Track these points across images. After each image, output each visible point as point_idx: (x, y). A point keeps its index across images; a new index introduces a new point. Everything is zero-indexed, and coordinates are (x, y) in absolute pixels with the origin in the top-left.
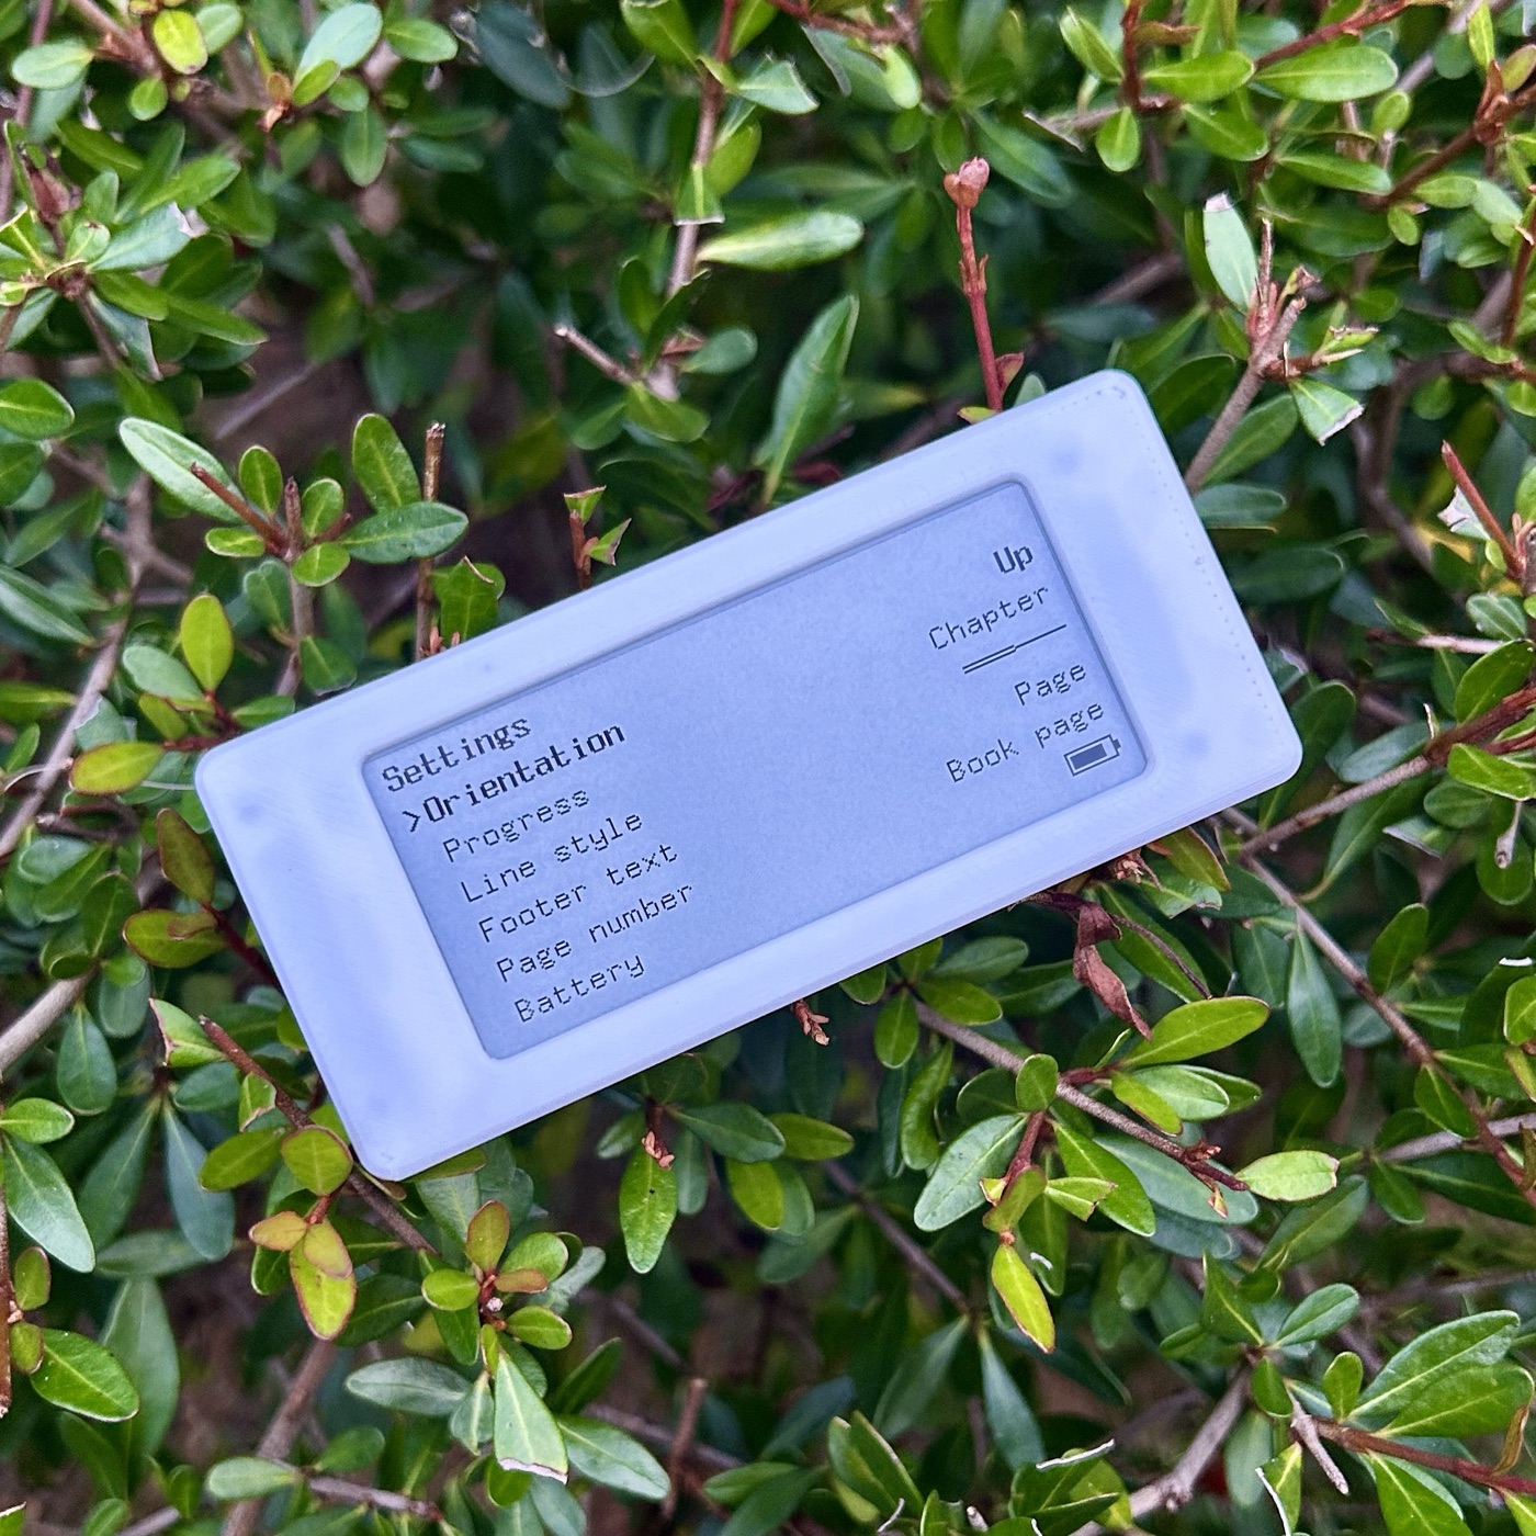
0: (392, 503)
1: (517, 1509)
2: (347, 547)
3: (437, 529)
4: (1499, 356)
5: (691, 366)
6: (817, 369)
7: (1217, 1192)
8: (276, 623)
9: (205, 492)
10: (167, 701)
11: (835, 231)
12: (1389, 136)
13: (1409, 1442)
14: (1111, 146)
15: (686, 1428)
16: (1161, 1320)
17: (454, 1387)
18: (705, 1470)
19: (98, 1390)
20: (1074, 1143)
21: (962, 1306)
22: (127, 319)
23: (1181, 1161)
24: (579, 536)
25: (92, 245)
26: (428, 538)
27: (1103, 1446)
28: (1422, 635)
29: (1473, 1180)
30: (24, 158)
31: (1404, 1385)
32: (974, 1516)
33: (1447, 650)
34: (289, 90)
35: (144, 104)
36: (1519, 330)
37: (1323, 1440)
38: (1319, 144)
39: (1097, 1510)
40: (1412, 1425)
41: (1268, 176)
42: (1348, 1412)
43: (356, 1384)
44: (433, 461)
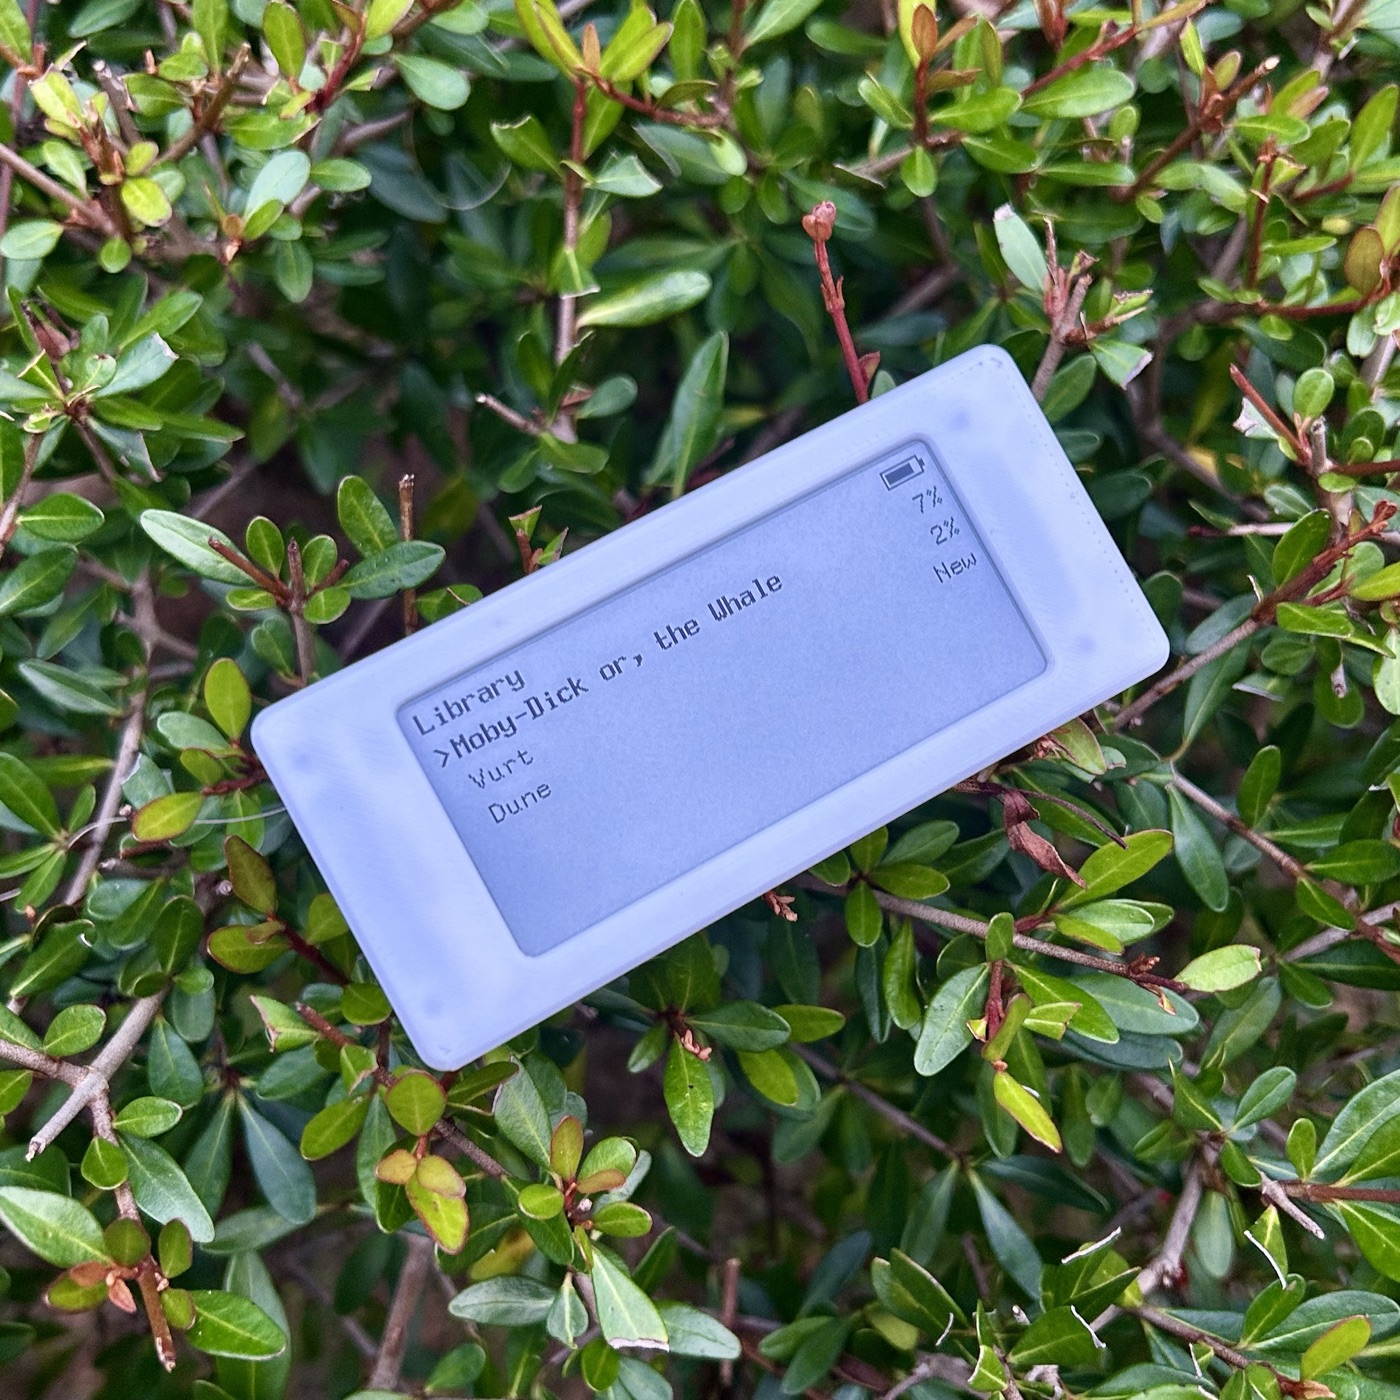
0: (375, 548)
1: (611, 1393)
2: (346, 589)
3: (420, 563)
4: (1247, 296)
5: (585, 413)
6: (701, 394)
7: (1164, 997)
8: (281, 668)
9: (219, 562)
10: (206, 753)
11: (688, 286)
12: (1127, 141)
13: (1362, 1186)
14: (915, 177)
15: (730, 1303)
17: (541, 1296)
19: (248, 1335)
20: (1035, 979)
22: (124, 434)
23: (1126, 976)
25: (102, 373)
26: (413, 571)
27: (1113, 1234)
28: (1230, 526)
29: (1364, 964)
30: (28, 313)
31: (1349, 1140)
32: (1019, 1314)
33: (1255, 535)
34: (241, 229)
35: (113, 259)
36: (1260, 275)
37: (1291, 1199)
38: (1069, 155)
39: (1115, 1291)
40: (1365, 1170)
41: (1032, 187)
42: (1309, 1171)
43: (457, 1308)
44: (407, 506)
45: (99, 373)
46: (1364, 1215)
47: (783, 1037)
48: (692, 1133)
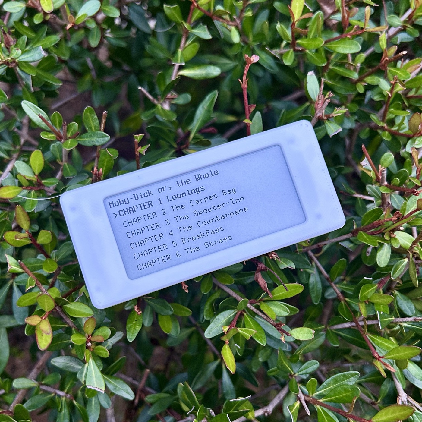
0: (92, 130)
1: (94, 399)
2: (78, 141)
3: (101, 139)
4: (381, 124)
6: (206, 109)
7: (283, 336)
8: (58, 158)
9: (42, 122)
10: (24, 177)
12: (359, 65)
13: (326, 403)
14: (286, 59)
15: (143, 382)
17: (80, 365)
20: (248, 319)
21: (219, 356)
22: (26, 75)
23: (275, 326)
24: (136, 146)
26: (99, 141)
27: (248, 397)
28: (354, 194)
29: (352, 336)
30: (2, 30)
31: (328, 388)
32: (212, 412)
33: (360, 198)
34: (74, 20)
35: (37, 20)
36: (387, 118)
37: (306, 401)
38: (341, 65)
39: (244, 413)
40: (328, 399)
41: (327, 71)
42: (312, 394)
43: (53, 361)
44: (104, 120)
45: (16, 54)
46: (323, 412)
47: (171, 313)
48: (131, 334)
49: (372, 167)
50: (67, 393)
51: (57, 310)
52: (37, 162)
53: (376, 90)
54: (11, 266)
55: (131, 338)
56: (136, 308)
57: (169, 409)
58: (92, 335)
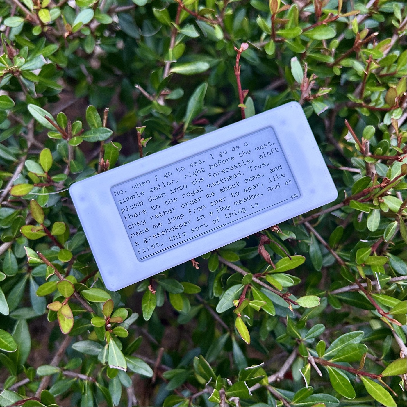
0: (95, 127)
1: (115, 379)
2: (83, 138)
3: (105, 134)
4: (359, 101)
6: (197, 100)
7: (291, 305)
8: (64, 157)
9: (48, 123)
10: (35, 174)
11: (203, 66)
12: (333, 50)
13: (336, 363)
14: (268, 49)
15: (159, 360)
16: (276, 333)
17: (99, 348)
18: (163, 370)
19: (7, 344)
20: (256, 292)
21: (228, 330)
22: (29, 82)
23: (282, 297)
24: (139, 137)
25: (21, 62)
26: (103, 136)
27: (261, 364)
28: (340, 167)
30: (5, 42)
31: (336, 349)
32: (229, 381)
33: (346, 170)
34: (71, 29)
35: (36, 32)
36: (364, 96)
37: (316, 363)
38: (318, 51)
39: (259, 380)
40: (337, 359)
42: (322, 356)
43: (75, 346)
44: (105, 117)
45: (20, 62)
46: (334, 372)
47: (181, 291)
48: (147, 313)
49: (356, 141)
50: (89, 376)
51: (76, 297)
52: (46, 160)
53: (351, 72)
54: (30, 257)
55: (147, 317)
56: (150, 287)
57: (186, 383)
58: (110, 318)
